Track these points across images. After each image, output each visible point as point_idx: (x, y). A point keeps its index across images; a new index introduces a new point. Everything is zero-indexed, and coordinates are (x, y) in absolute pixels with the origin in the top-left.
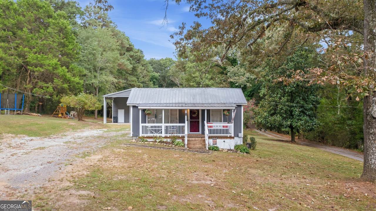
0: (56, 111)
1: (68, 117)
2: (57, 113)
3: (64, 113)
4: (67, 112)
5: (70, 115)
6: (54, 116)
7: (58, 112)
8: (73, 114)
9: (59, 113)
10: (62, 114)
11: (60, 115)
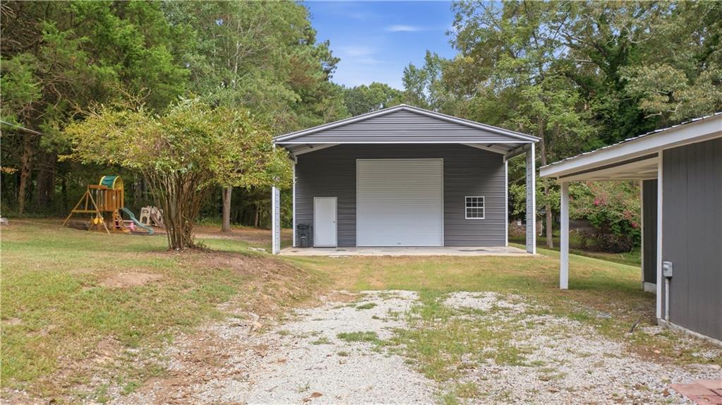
0: (84, 202)
1: (132, 226)
2: (86, 211)
3: (116, 214)
4: (125, 206)
5: (138, 219)
6: (72, 226)
7: (88, 209)
8: (148, 216)
9: (92, 211)
10: (107, 216)
11: (99, 220)
